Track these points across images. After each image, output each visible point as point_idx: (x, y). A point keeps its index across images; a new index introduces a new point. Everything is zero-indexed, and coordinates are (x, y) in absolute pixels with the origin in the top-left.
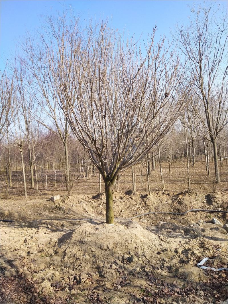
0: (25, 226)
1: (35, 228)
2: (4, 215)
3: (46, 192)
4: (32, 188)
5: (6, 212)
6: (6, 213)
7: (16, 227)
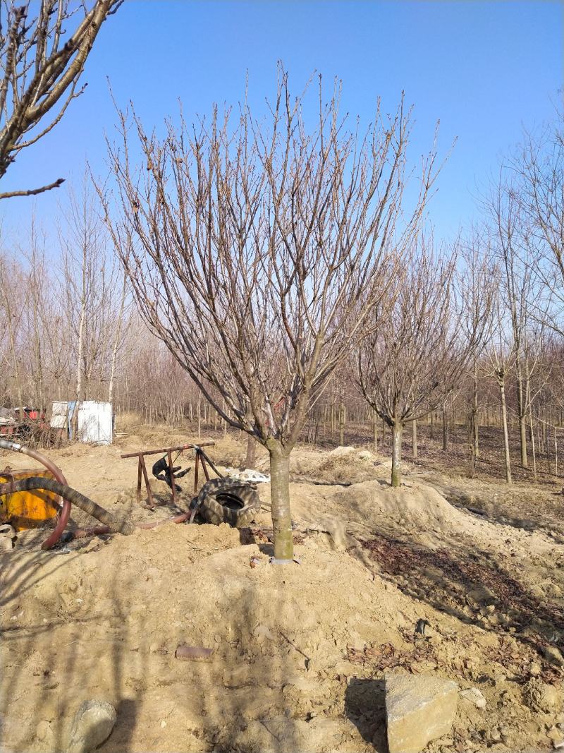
0: (507, 523)
1: (526, 530)
2: (469, 502)
3: (556, 479)
4: (522, 467)
5: (472, 497)
6: (473, 499)
7: (491, 521)
